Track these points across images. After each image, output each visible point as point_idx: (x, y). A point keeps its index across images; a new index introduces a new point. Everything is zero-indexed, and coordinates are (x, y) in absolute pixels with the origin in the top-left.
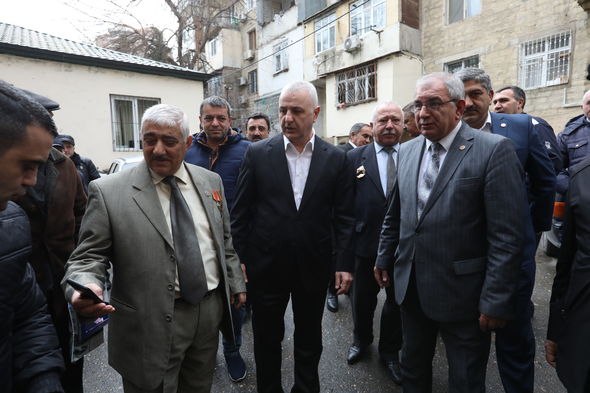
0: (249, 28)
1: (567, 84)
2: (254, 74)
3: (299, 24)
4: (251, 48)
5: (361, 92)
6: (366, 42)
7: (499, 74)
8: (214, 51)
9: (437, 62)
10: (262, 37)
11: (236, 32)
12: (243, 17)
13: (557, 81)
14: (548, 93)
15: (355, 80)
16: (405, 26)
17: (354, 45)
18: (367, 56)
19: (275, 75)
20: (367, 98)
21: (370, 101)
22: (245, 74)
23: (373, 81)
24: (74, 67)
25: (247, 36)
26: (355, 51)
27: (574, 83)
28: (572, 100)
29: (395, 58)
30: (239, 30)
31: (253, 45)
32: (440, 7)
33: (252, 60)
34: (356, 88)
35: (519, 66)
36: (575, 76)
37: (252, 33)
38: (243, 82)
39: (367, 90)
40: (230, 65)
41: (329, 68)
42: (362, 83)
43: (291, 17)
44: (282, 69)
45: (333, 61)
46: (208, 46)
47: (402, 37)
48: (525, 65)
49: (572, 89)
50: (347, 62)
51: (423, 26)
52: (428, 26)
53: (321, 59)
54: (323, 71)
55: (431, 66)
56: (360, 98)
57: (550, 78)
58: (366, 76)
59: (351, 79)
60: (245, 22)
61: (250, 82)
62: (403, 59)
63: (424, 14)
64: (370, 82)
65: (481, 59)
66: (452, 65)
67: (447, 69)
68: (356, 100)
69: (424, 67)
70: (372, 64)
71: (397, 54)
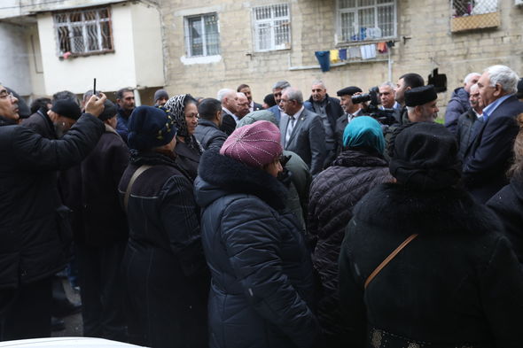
1: (290, 50)
5: (93, 41)
7: (237, 34)
9: (176, 14)
13: (282, 46)
14: (277, 57)
15: (83, 25)
21: (105, 53)
27: (295, 49)
28: (295, 64)
34: (86, 35)
35: (253, 29)
36: (295, 43)
39: (100, 38)
42: (92, 29)
48: (257, 28)
49: (294, 55)
55: (170, 17)
56: (92, 48)
57: (278, 43)
58: (98, 22)
59: (77, 23)
62: (141, 7)
64: (103, 30)
65: (219, 16)
66: (192, 19)
67: (186, 23)
68: (86, 51)
69: (163, 18)
70: (105, 9)
71: (135, 1)
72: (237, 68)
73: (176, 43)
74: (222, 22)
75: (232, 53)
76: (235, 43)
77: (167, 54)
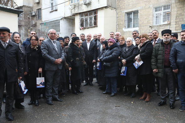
1: (169, 24)
2: (40, 10)
5: (91, 23)
6: (93, 1)
9: (122, 12)
15: (88, 17)
17: (87, 2)
18: (93, 7)
19: (51, 12)
20: (93, 26)
22: (35, 10)
23: (96, 18)
26: (88, 4)
29: (105, 9)
33: (38, 3)
34: (89, 21)
35: (153, 16)
36: (172, 21)
38: (33, 14)
39: (93, 22)
40: (27, 5)
41: (77, 11)
42: (91, 18)
44: (54, 9)
45: (79, 8)
47: (108, 0)
48: (155, 16)
49: (171, 26)
50: (85, 9)
53: (73, 7)
54: (74, 12)
56: (90, 25)
57: (164, 21)
58: (93, 16)
59: (86, 17)
61: (37, 14)
65: (139, 12)
70: (95, 11)
71: (106, 7)
72: (145, 32)
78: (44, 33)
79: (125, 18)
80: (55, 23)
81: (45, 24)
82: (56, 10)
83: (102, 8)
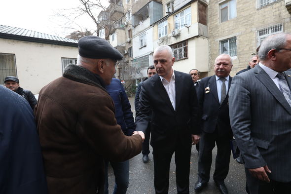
0: (128, 29)
2: (131, 49)
3: (151, 25)
4: (129, 37)
5: (180, 55)
6: (182, 32)
7: (247, 45)
8: (113, 39)
9: (216, 41)
10: (134, 32)
11: (122, 31)
12: (126, 24)
15: (178, 50)
16: (200, 24)
17: (176, 34)
18: (182, 38)
19: (140, 49)
20: (183, 58)
21: (184, 59)
22: (127, 49)
23: (186, 49)
24: (44, 45)
25: (128, 32)
26: (177, 36)
29: (196, 39)
30: (124, 29)
31: (130, 36)
32: (217, 15)
33: (130, 42)
34: (178, 53)
35: (257, 41)
37: (130, 31)
38: (126, 52)
39: (183, 54)
40: (119, 45)
42: (180, 51)
43: (147, 22)
44: (143, 46)
45: (167, 41)
46: (111, 37)
47: (199, 29)
48: (259, 40)
50: (173, 41)
51: (209, 24)
52: (211, 24)
53: (161, 40)
55: (213, 42)
56: (180, 57)
58: (183, 48)
59: (176, 49)
60: (127, 26)
61: (129, 52)
62: (200, 39)
63: (209, 18)
64: (184, 50)
65: (238, 38)
66: (223, 42)
67: (220, 43)
68: (178, 59)
69: (210, 43)
70: (185, 42)
71: (197, 37)
72: (246, 61)
73: (215, 53)
74: (239, 40)
75: (243, 54)
76: (245, 49)
77: (210, 58)
78: (134, 68)
79: (219, 47)
80: (144, 59)
81: (135, 60)
82: (145, 46)
83: (193, 38)
